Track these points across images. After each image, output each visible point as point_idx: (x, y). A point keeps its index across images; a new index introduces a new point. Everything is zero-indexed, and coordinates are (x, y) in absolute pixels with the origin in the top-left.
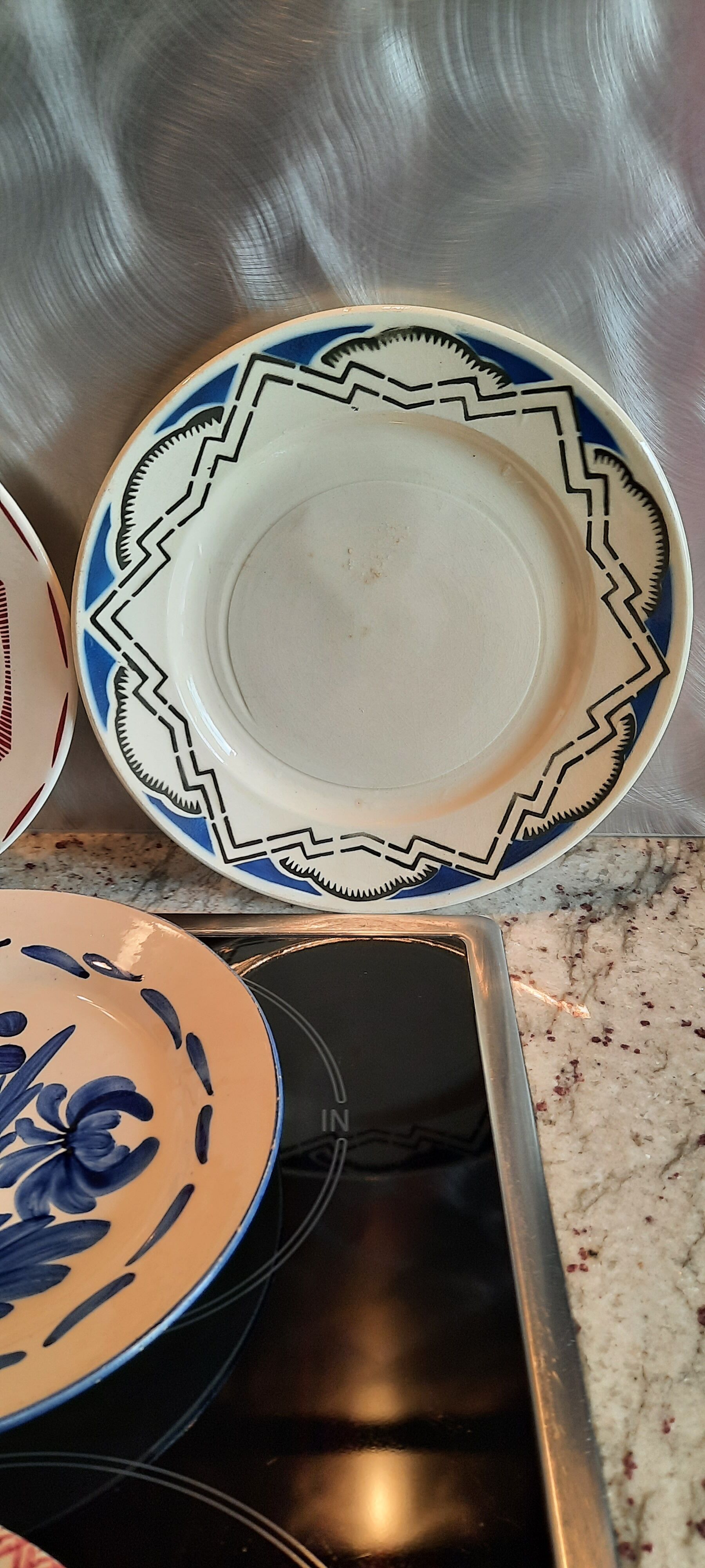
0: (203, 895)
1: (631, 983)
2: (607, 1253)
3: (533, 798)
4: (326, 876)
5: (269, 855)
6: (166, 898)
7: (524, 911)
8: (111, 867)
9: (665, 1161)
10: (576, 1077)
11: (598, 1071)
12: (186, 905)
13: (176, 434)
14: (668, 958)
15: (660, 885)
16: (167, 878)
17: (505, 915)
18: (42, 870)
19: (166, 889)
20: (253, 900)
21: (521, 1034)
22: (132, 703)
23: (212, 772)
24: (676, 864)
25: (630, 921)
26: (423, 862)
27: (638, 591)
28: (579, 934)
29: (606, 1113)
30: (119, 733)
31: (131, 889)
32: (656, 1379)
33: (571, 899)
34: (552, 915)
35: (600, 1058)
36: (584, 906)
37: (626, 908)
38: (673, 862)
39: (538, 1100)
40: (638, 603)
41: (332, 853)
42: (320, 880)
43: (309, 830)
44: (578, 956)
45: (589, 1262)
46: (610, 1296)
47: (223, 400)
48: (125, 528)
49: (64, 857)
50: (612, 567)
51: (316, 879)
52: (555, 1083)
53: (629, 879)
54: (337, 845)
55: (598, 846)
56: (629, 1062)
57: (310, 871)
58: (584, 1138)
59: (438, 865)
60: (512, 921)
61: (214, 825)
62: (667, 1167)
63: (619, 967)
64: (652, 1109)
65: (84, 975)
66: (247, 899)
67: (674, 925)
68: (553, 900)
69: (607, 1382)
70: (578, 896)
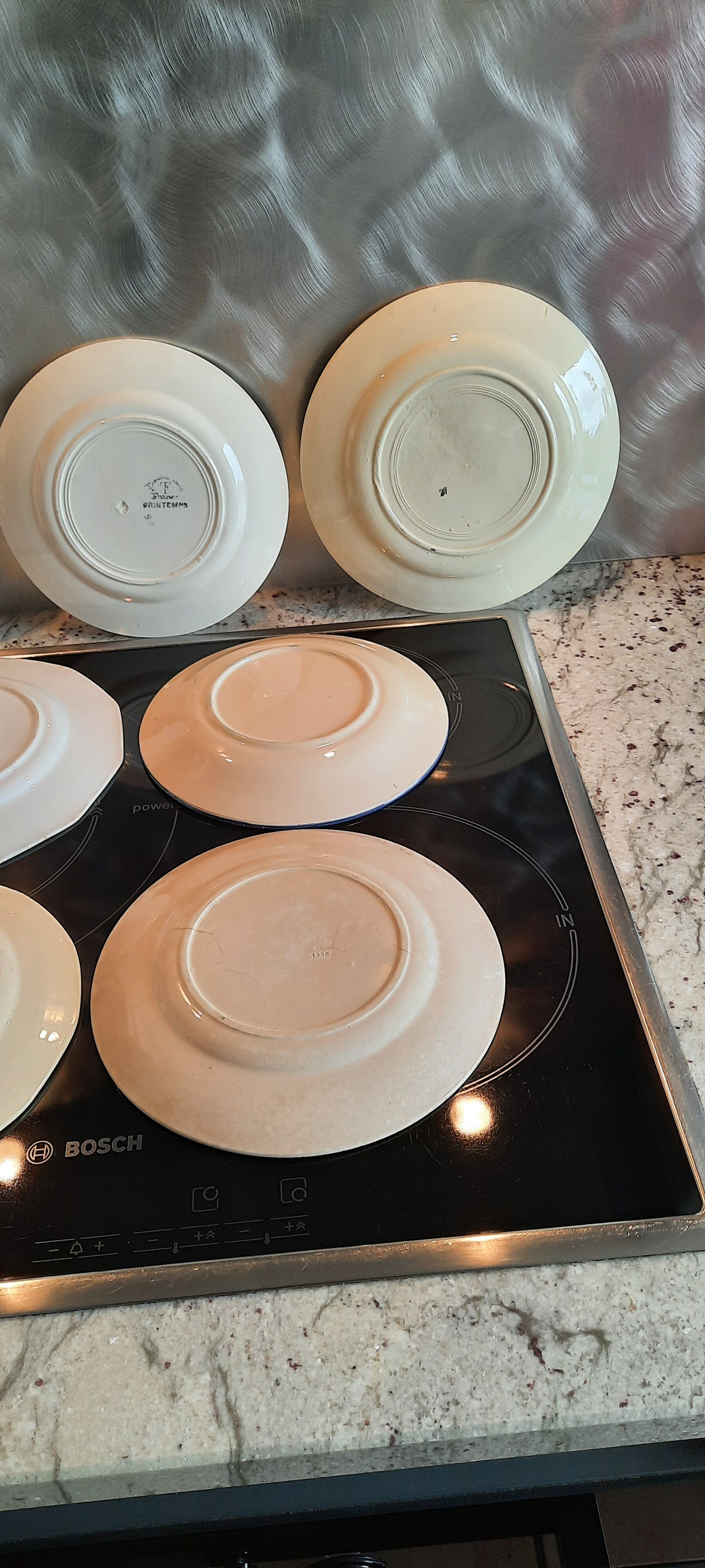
1: (595, 630)
2: (587, 731)
7: (535, 605)
9: (613, 698)
10: (568, 671)
11: (579, 668)
14: (613, 618)
15: (609, 584)
16: (339, 607)
17: (525, 607)
18: (270, 609)
19: (340, 612)
21: (540, 657)
24: (617, 574)
25: (592, 603)
28: (565, 612)
29: (584, 683)
32: (609, 767)
33: (560, 596)
34: (550, 605)
35: (579, 663)
36: (567, 599)
37: (590, 597)
38: (615, 573)
39: (550, 681)
44: (566, 621)
45: (579, 735)
46: (589, 744)
52: (558, 674)
53: (592, 583)
55: (573, 569)
56: (595, 663)
58: (574, 693)
60: (529, 609)
62: (613, 700)
63: (587, 624)
64: (606, 679)
67: (616, 603)
68: (550, 598)
69: (589, 769)
70: (564, 594)
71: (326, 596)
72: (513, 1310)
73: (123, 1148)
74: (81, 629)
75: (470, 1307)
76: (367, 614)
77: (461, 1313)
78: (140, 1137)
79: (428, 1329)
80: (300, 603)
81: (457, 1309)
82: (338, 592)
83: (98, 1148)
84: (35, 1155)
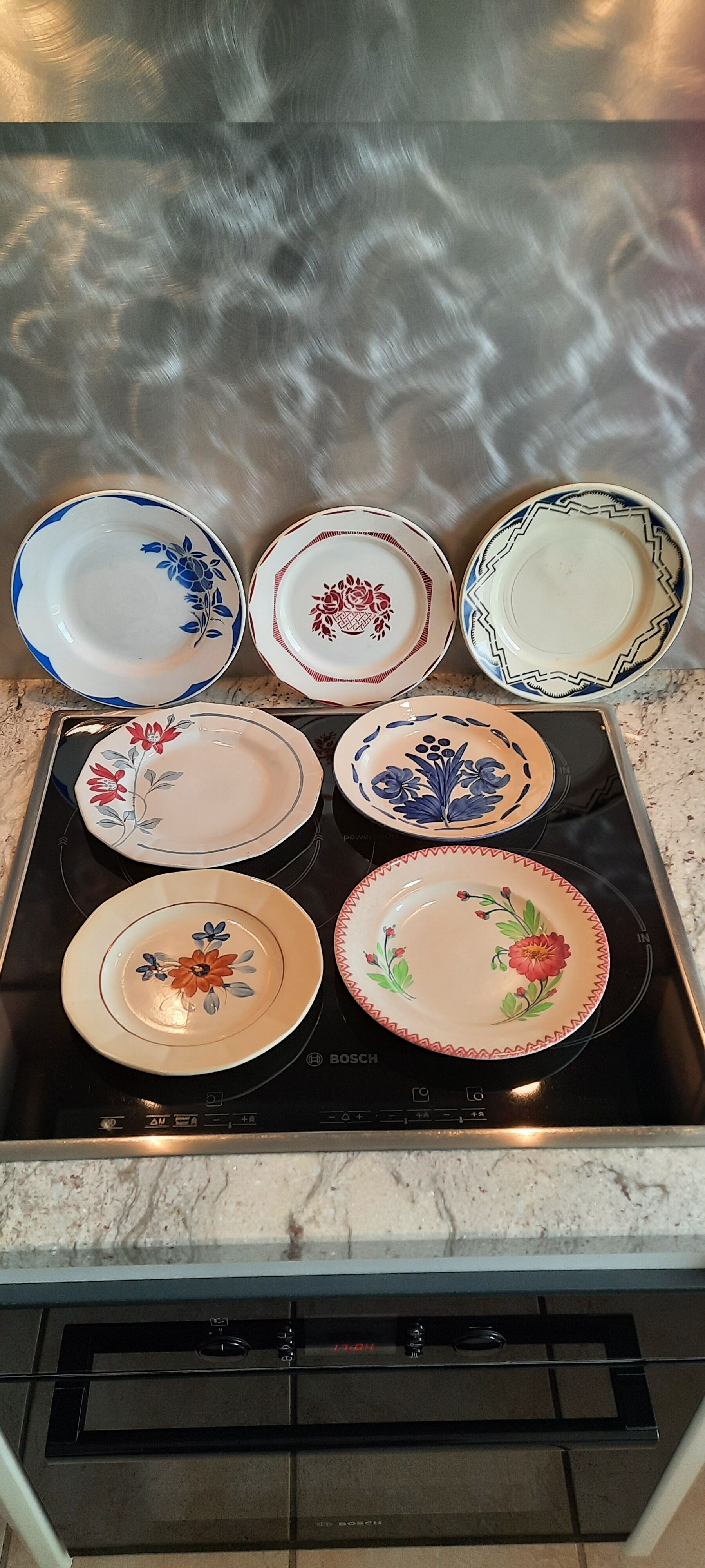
0: (493, 698)
1: (665, 725)
2: (659, 804)
3: (627, 656)
4: (544, 689)
5: (523, 681)
7: (622, 701)
10: (646, 756)
11: (654, 754)
13: (505, 529)
14: (680, 717)
15: (676, 689)
16: (476, 692)
17: (615, 702)
19: (478, 696)
20: (515, 698)
21: (625, 743)
22: (477, 624)
23: (502, 649)
25: (664, 703)
26: (583, 682)
27: (671, 578)
28: (644, 709)
29: (657, 767)
30: (472, 636)
32: (675, 832)
33: (640, 695)
34: (633, 702)
35: (654, 750)
36: (645, 698)
38: (681, 680)
39: (633, 763)
40: (671, 582)
41: (547, 679)
42: (542, 690)
43: (538, 671)
44: (644, 716)
45: (653, 806)
46: (661, 814)
47: (523, 516)
48: (483, 561)
50: (662, 568)
52: (639, 758)
53: (663, 687)
54: (548, 677)
55: (652, 674)
56: (665, 751)
57: (538, 687)
58: (650, 774)
59: (589, 683)
60: (618, 704)
61: (503, 670)
62: (678, 781)
63: (660, 720)
64: (673, 765)
65: (467, 725)
67: (682, 704)
68: (634, 696)
69: (660, 832)
70: (643, 694)
71: (467, 682)
72: (611, 1170)
73: (366, 1062)
74: (288, 696)
75: (586, 1167)
76: (497, 700)
77: (581, 1170)
78: (376, 1055)
79: (561, 1177)
80: (448, 686)
81: (578, 1167)
82: (475, 679)
83: (350, 1060)
84: (312, 1061)
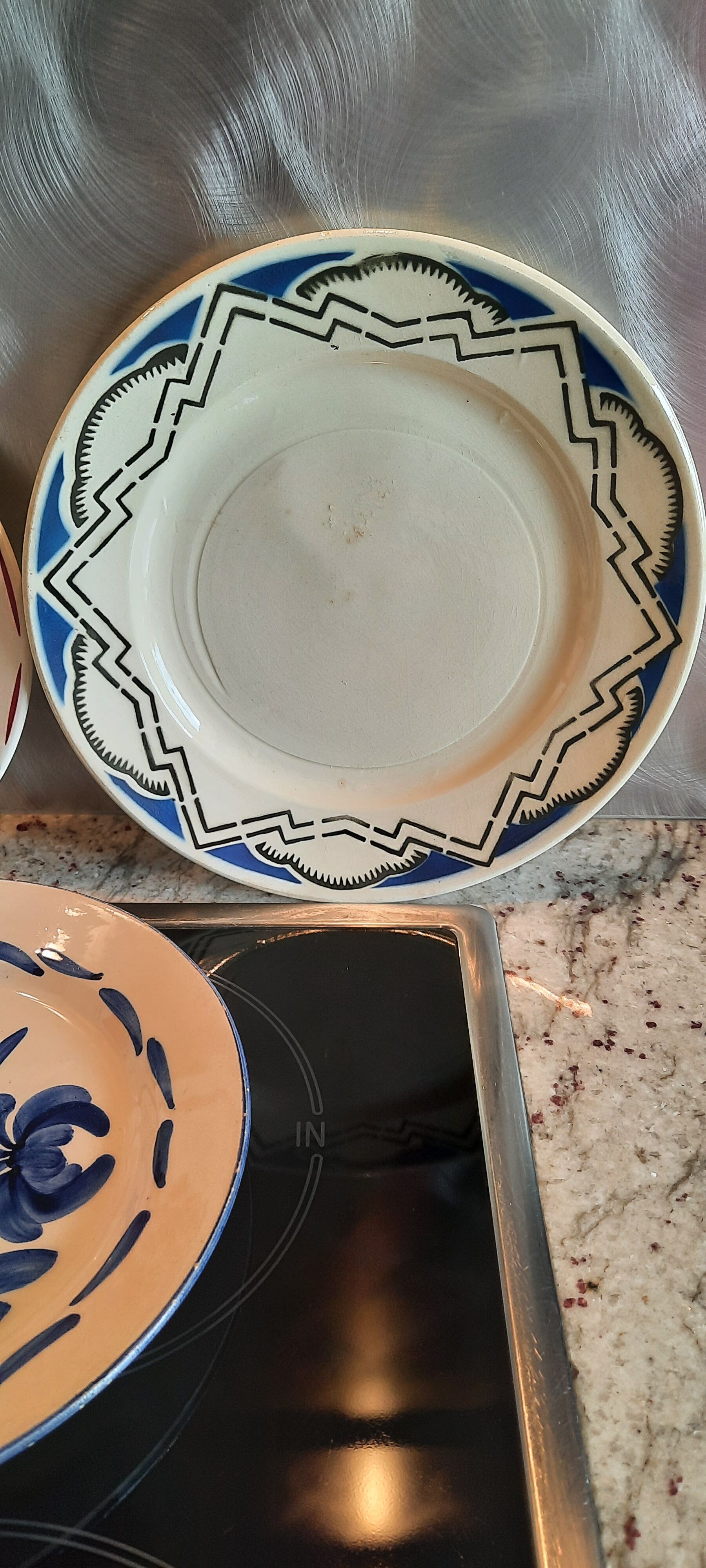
0: (173, 883)
1: (636, 980)
2: (608, 1286)
3: (531, 779)
4: (306, 863)
5: (245, 840)
6: (134, 886)
7: (520, 902)
8: (75, 851)
9: (673, 1181)
10: (575, 1085)
11: (599, 1078)
12: (155, 893)
13: (134, 375)
14: (677, 952)
15: (668, 872)
17: (500, 905)
19: (134, 876)
20: (227, 887)
21: (516, 1037)
22: (91, 675)
23: (181, 750)
24: (685, 850)
25: (635, 911)
26: (412, 848)
27: (648, 552)
28: (580, 925)
29: (608, 1126)
30: (77, 708)
31: (96, 875)
32: (662, 1431)
33: (571, 887)
34: (551, 904)
35: (601, 1063)
36: (586, 895)
37: (631, 897)
38: (681, 847)
39: (533, 1110)
40: (648, 565)
41: (313, 837)
42: (300, 866)
43: (288, 813)
44: (578, 950)
45: (588, 1296)
46: (611, 1336)
47: (186, 335)
48: (80, 482)
49: (25, 841)
50: (620, 525)
51: (295, 866)
52: (553, 1092)
53: (635, 865)
54: (318, 829)
55: (601, 829)
56: (634, 1068)
57: (288, 858)
58: (584, 1154)
59: (427, 851)
60: (507, 911)
61: (184, 808)
62: (675, 1187)
63: (623, 962)
64: (658, 1121)
65: (39, 972)
66: (222, 887)
67: (683, 916)
68: (552, 888)
69: (607, 1436)
70: (580, 883)
